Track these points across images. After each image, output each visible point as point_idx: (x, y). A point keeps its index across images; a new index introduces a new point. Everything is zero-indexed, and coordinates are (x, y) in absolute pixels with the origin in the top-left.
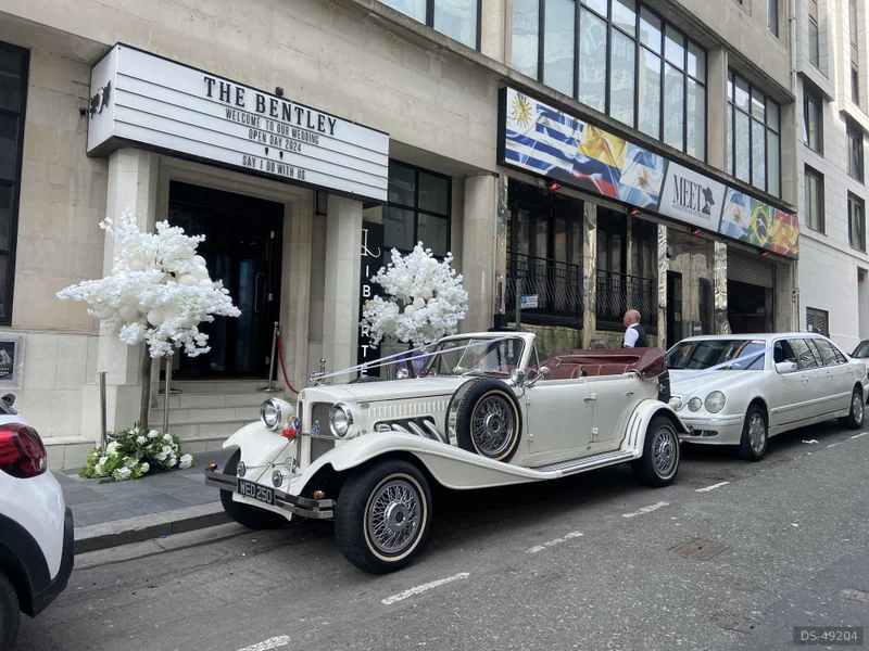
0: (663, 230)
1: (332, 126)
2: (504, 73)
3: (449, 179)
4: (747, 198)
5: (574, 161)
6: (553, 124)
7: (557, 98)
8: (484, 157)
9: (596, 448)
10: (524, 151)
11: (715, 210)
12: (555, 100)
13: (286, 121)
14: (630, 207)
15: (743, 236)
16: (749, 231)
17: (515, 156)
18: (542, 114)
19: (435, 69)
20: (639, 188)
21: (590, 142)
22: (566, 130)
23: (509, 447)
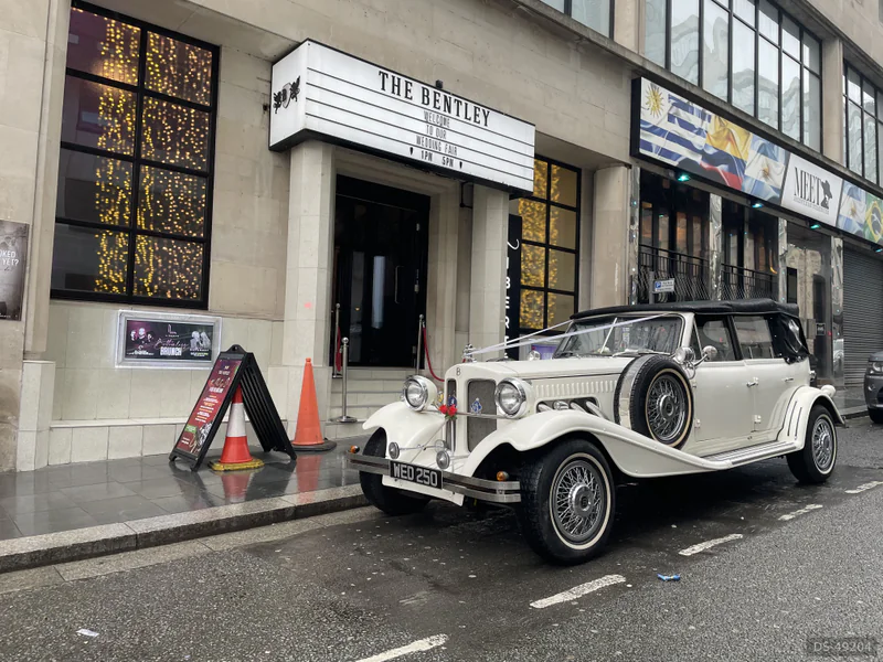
0: (783, 223)
1: (486, 117)
2: (639, 62)
3: (578, 171)
4: (862, 193)
5: (702, 152)
6: (684, 115)
7: (687, 89)
8: (618, 148)
9: (757, 438)
10: (658, 141)
11: (833, 203)
12: (685, 90)
13: (447, 113)
14: (754, 199)
15: (859, 232)
16: (864, 226)
17: (649, 146)
18: (673, 104)
19: (575, 61)
20: (763, 180)
21: (718, 133)
22: (695, 120)
23: (681, 432)
